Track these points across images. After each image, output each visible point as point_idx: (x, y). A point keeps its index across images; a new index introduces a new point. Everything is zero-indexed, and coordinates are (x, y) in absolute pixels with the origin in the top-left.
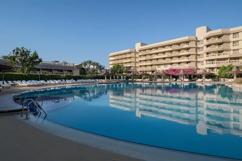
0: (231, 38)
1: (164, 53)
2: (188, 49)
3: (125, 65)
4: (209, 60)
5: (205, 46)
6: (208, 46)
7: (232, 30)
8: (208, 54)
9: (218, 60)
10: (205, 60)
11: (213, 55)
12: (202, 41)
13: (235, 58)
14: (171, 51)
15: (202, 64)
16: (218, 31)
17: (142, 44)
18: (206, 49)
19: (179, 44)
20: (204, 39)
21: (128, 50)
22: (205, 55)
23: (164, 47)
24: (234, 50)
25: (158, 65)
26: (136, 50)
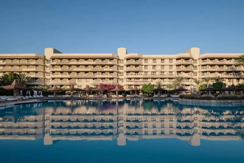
0: (143, 62)
1: (86, 66)
2: (111, 66)
3: (27, 75)
4: (129, 78)
5: (125, 65)
6: (127, 66)
7: (144, 56)
8: (127, 72)
9: (135, 78)
10: (125, 78)
11: (132, 74)
12: (123, 60)
13: (145, 79)
14: (94, 66)
15: (122, 82)
16: (136, 55)
17: (56, 51)
18: (126, 68)
19: (103, 59)
20: (125, 59)
21: (33, 55)
22: (125, 73)
23: (86, 59)
24: (145, 72)
25: (79, 78)
26: (45, 56)
